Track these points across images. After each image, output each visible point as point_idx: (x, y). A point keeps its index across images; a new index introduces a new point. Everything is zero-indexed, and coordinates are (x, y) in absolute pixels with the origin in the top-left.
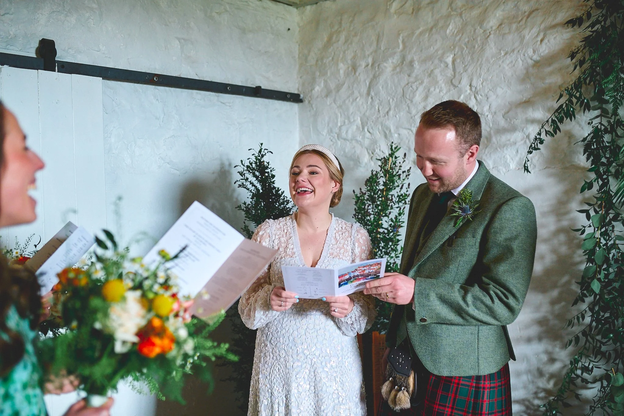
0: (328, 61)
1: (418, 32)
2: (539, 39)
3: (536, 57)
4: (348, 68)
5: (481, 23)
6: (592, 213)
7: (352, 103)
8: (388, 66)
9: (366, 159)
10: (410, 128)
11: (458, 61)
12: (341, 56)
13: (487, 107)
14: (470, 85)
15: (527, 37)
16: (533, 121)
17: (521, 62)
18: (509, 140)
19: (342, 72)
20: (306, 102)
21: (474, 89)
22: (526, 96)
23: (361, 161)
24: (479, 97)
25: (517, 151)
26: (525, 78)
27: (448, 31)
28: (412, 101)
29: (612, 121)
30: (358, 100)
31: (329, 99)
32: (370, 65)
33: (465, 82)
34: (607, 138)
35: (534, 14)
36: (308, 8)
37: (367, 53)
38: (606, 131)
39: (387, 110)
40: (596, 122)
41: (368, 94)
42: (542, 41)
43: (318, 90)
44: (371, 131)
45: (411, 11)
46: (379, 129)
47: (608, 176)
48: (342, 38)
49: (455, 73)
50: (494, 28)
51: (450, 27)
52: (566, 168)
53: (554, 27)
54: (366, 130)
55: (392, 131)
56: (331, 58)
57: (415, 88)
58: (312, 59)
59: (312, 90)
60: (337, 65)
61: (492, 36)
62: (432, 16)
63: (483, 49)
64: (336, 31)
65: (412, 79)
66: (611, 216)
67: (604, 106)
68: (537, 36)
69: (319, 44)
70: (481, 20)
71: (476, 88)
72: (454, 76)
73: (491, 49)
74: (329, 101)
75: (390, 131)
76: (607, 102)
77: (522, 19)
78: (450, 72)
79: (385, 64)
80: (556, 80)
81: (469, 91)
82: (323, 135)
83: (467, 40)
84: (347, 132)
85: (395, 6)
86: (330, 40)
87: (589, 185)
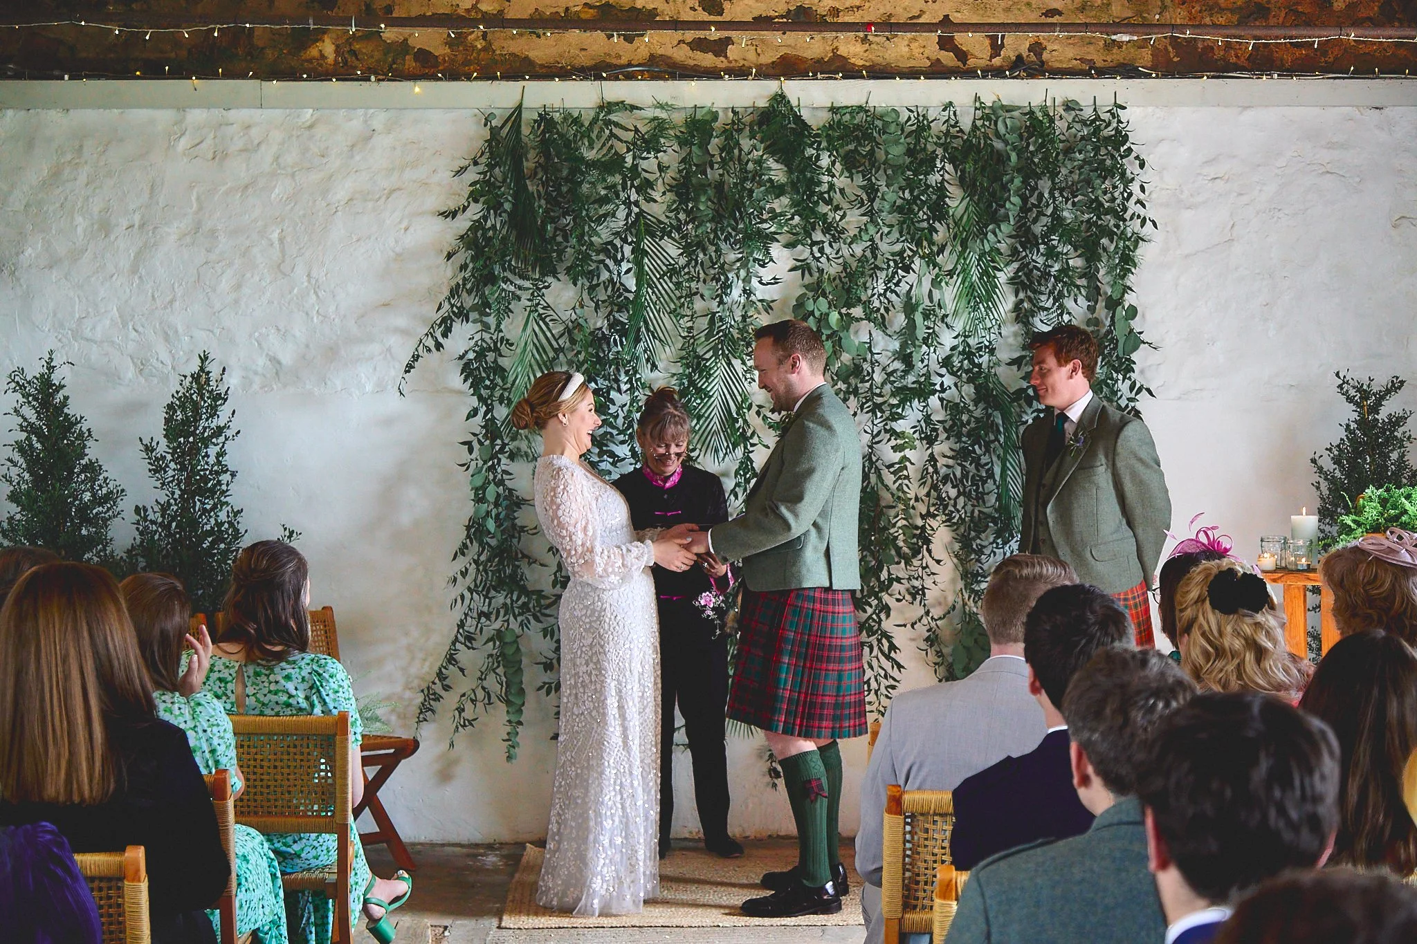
0: (51, 209)
1: (223, 189)
2: (403, 226)
3: (398, 250)
4: (93, 224)
5: (325, 193)
6: (476, 445)
7: (102, 283)
8: (172, 232)
9: (130, 373)
10: (210, 328)
11: (289, 239)
12: (79, 204)
13: (334, 308)
14: (309, 276)
15: (388, 222)
16: (396, 330)
17: (379, 253)
18: (363, 353)
19: (80, 230)
21: (313, 282)
22: (386, 296)
23: (122, 376)
24: (321, 294)
25: (375, 368)
26: (385, 274)
27: (273, 196)
28: (214, 290)
29: (494, 337)
30: (114, 278)
31: (54, 272)
32: (136, 226)
33: (300, 271)
34: (491, 356)
35: (394, 196)
36: (10, 113)
37: (132, 206)
38: (489, 349)
39: (168, 299)
40: (477, 337)
41: (134, 270)
42: (406, 229)
43: (30, 255)
44: (140, 329)
45: (210, 156)
46: (155, 326)
47: (492, 401)
48: (83, 178)
49: (284, 256)
50: (342, 203)
51: (277, 191)
52: (438, 391)
53: (422, 214)
54: (131, 327)
55: (180, 330)
56: (58, 205)
57: (220, 271)
59: (17, 254)
60: (73, 219)
61: (339, 213)
62: (248, 170)
63: (326, 229)
64: (70, 162)
65: (213, 257)
66: (497, 448)
67: (485, 319)
68: (400, 222)
69: (32, 178)
70: (325, 189)
71: (317, 280)
72: (283, 262)
73: (339, 230)
74: (54, 275)
75: (176, 332)
76: (489, 315)
77: (380, 198)
78: (276, 254)
79: (167, 229)
80: (424, 280)
81: (306, 284)
82: (43, 331)
83: (301, 213)
84: (94, 328)
85: (183, 143)
86: (56, 174)
87: (474, 412)
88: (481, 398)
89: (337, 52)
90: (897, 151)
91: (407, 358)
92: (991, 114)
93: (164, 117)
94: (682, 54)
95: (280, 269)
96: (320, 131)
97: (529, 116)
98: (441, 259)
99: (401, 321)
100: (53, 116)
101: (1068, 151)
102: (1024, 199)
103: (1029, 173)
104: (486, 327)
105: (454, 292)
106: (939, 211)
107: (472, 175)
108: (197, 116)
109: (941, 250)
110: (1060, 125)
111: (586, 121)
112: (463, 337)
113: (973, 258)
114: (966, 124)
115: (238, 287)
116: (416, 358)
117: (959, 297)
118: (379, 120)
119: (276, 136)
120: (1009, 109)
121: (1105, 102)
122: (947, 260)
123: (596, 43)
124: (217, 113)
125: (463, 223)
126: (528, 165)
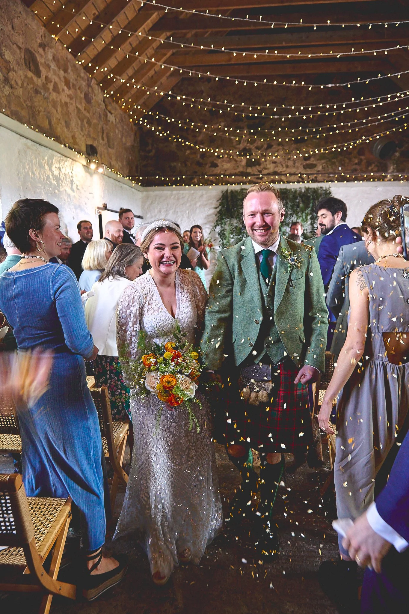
1: (179, 204)
2: (208, 210)
3: (207, 214)
4: (158, 211)
8: (171, 212)
12: (156, 207)
15: (206, 210)
16: (207, 228)
19: (156, 211)
20: (144, 219)
22: (205, 222)
26: (205, 218)
27: (187, 205)
33: (191, 218)
34: (223, 232)
35: (206, 205)
37: (164, 207)
45: (177, 199)
48: (156, 203)
50: (198, 206)
53: (211, 208)
56: (152, 207)
58: (146, 207)
60: (155, 209)
61: (198, 208)
62: (183, 201)
63: (196, 210)
64: (154, 200)
69: (148, 203)
70: (195, 204)
73: (198, 211)
77: (204, 205)
78: (188, 215)
80: (212, 219)
83: (191, 208)
85: (172, 197)
86: (152, 202)
87: (220, 241)
88: (221, 239)
89: (197, 181)
90: (291, 196)
91: (209, 232)
92: (308, 189)
93: (169, 192)
94: (255, 180)
95: (188, 218)
96: (195, 194)
97: (229, 191)
98: (214, 215)
99: (208, 226)
100: (151, 193)
101: (321, 195)
102: (313, 204)
103: (314, 199)
104: (222, 227)
105: (217, 221)
106: (298, 206)
107: (220, 201)
108: (174, 192)
109: (298, 213)
110: (319, 191)
111: (239, 191)
112: (218, 229)
113: (304, 214)
114: (303, 191)
115: (182, 220)
116: (211, 232)
117: (301, 221)
118: (204, 192)
119: (188, 195)
120: (311, 188)
121: (328, 187)
122: (300, 214)
123: (240, 178)
124: (178, 192)
125: (218, 210)
126: (229, 199)
